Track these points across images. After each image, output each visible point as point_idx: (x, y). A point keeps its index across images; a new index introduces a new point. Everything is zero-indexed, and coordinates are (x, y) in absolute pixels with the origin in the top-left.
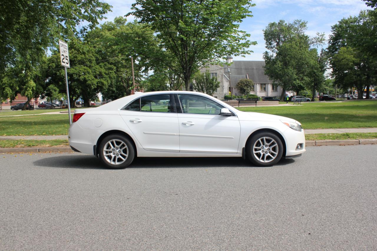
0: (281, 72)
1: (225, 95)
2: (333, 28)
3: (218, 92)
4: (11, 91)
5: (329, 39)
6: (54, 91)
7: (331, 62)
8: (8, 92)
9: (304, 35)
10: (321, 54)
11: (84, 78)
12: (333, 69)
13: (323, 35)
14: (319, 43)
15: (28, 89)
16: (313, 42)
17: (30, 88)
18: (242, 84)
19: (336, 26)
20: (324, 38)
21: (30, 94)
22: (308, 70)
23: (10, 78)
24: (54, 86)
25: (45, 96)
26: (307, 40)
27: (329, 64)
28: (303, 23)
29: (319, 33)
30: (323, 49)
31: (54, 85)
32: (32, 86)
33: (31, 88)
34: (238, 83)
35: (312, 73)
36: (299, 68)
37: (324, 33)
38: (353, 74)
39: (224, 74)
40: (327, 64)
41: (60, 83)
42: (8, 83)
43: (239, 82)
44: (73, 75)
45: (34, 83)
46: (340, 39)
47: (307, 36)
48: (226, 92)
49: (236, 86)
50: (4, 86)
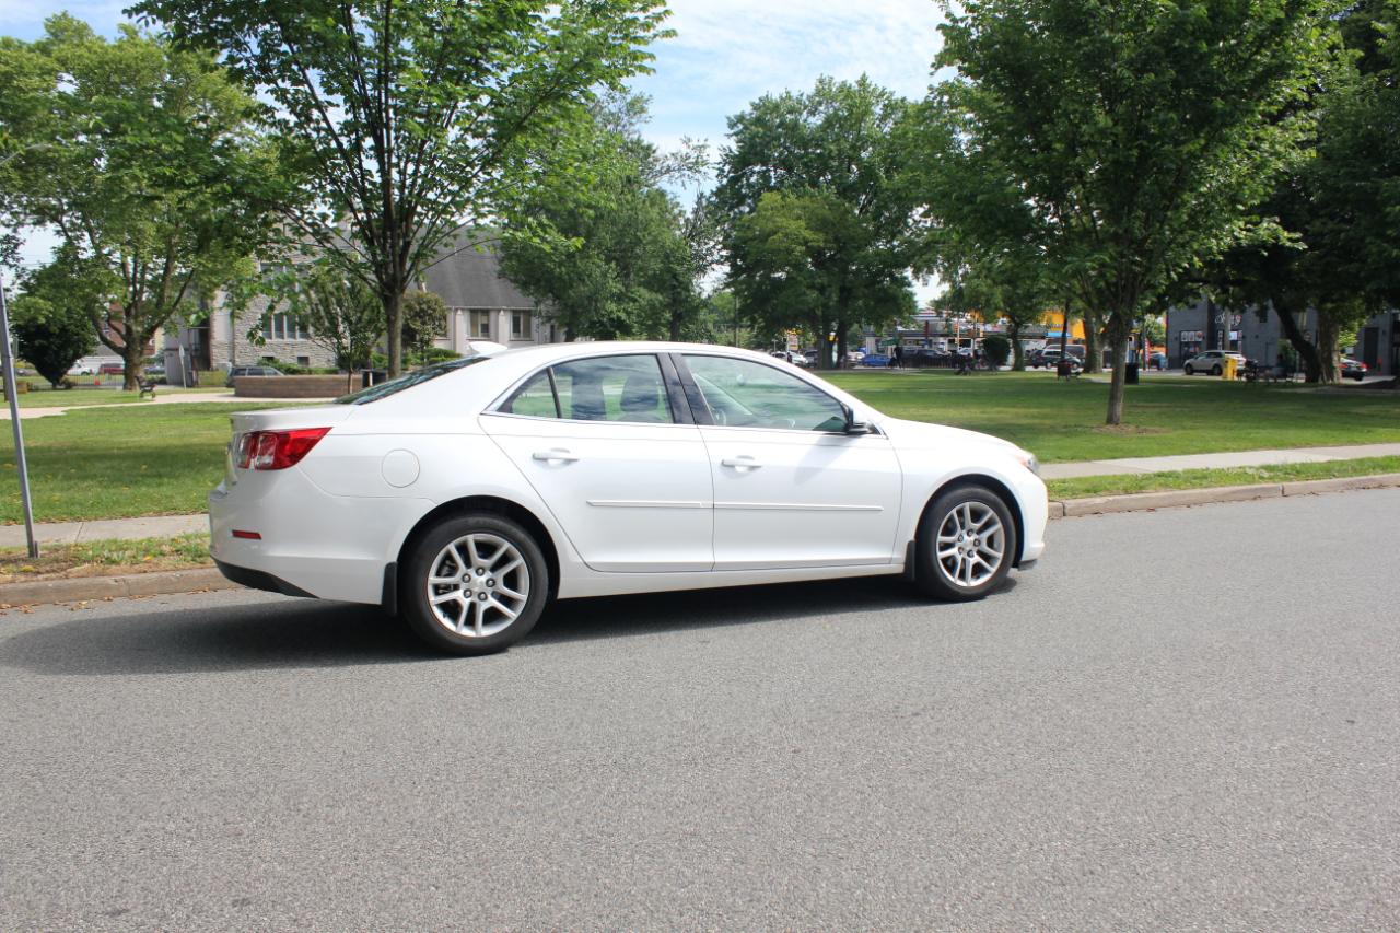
0: (563, 269)
2: (732, 125)
5: (720, 159)
7: (725, 239)
9: (638, 142)
10: (696, 212)
12: (733, 266)
13: (704, 146)
14: (689, 172)
16: (669, 170)
19: (741, 118)
20: (705, 158)
22: (656, 265)
26: (651, 159)
27: (719, 247)
28: (637, 100)
29: (689, 140)
30: (702, 194)
35: (667, 277)
36: (622, 258)
37: (706, 140)
38: (805, 283)
40: (714, 247)
46: (755, 164)
47: (649, 147)
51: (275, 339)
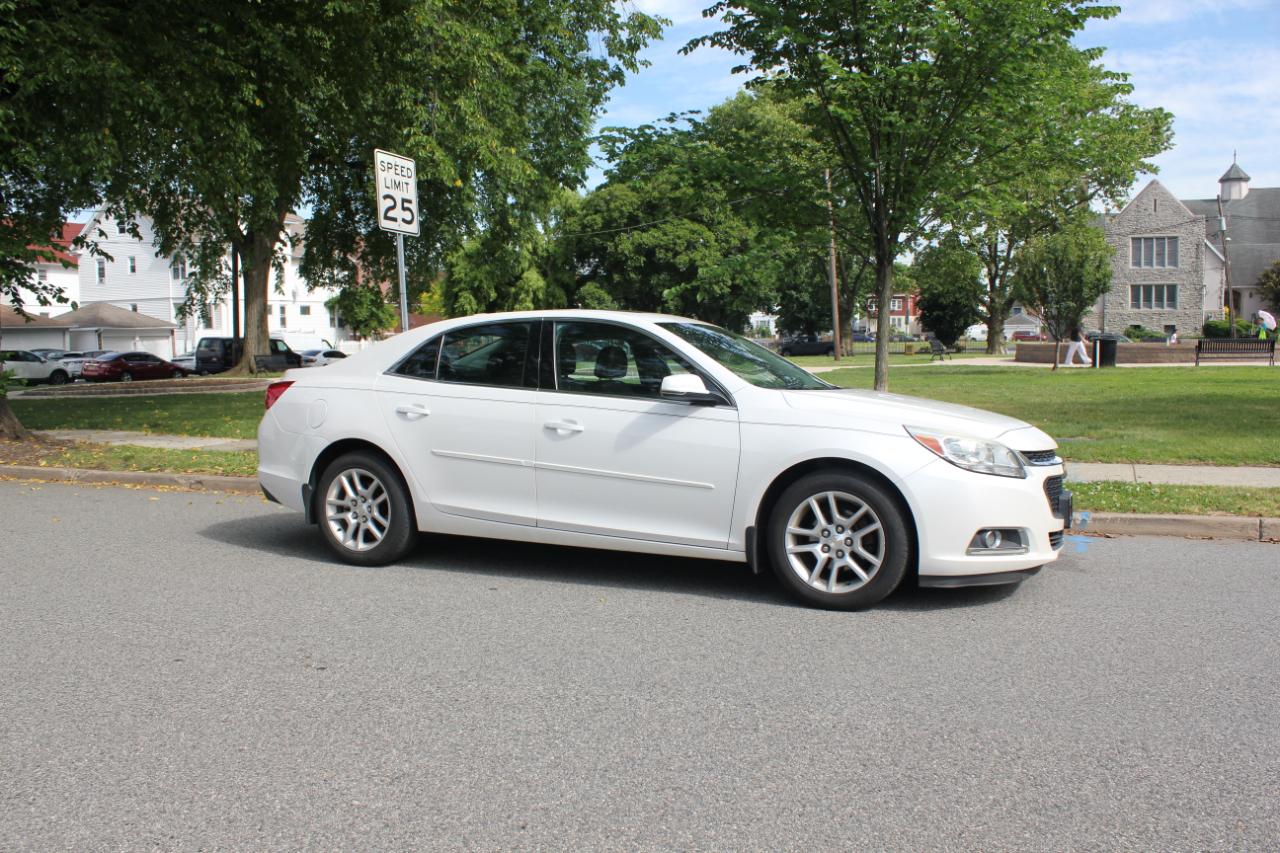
1: (1208, 318)
3: (1178, 307)
6: (596, 302)
11: (691, 260)
15: (523, 296)
17: (527, 292)
23: (473, 265)
24: (596, 287)
31: (598, 285)
32: (535, 287)
33: (531, 295)
34: (1267, 276)
39: (1207, 242)
41: (616, 277)
42: (468, 279)
43: (1268, 268)
44: (654, 253)
45: (540, 278)
48: (1213, 307)
49: (1257, 284)
50: (456, 290)
51: (1143, 309)
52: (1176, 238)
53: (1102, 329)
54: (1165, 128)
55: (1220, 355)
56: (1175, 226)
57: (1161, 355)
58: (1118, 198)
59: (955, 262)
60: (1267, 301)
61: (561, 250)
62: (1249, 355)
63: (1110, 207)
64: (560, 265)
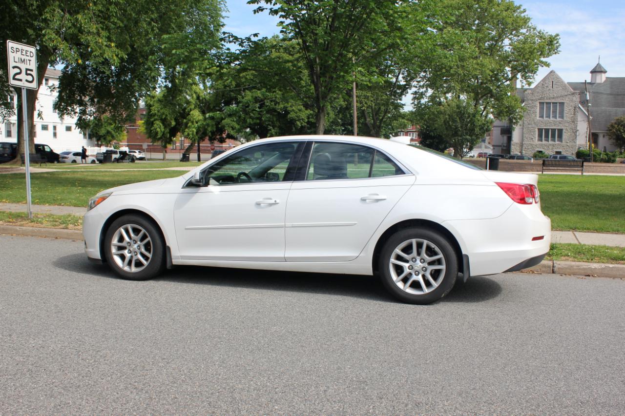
1: (579, 148)
3: (564, 142)
4: (162, 127)
6: (231, 129)
8: (158, 130)
11: (285, 107)
15: (190, 124)
17: (192, 122)
18: (620, 126)
21: (193, 134)
23: (162, 106)
25: (226, 138)
32: (197, 120)
33: (195, 124)
34: (612, 126)
39: (580, 105)
42: (159, 114)
43: (613, 122)
45: (200, 115)
48: (582, 141)
49: (607, 130)
50: (152, 120)
51: (544, 142)
52: (563, 103)
53: (521, 152)
54: (555, 42)
55: (558, 168)
56: (563, 96)
57: (526, 167)
58: (529, 80)
59: (433, 113)
60: (612, 140)
61: (212, 99)
62: (574, 169)
63: (523, 84)
64: (212, 107)
